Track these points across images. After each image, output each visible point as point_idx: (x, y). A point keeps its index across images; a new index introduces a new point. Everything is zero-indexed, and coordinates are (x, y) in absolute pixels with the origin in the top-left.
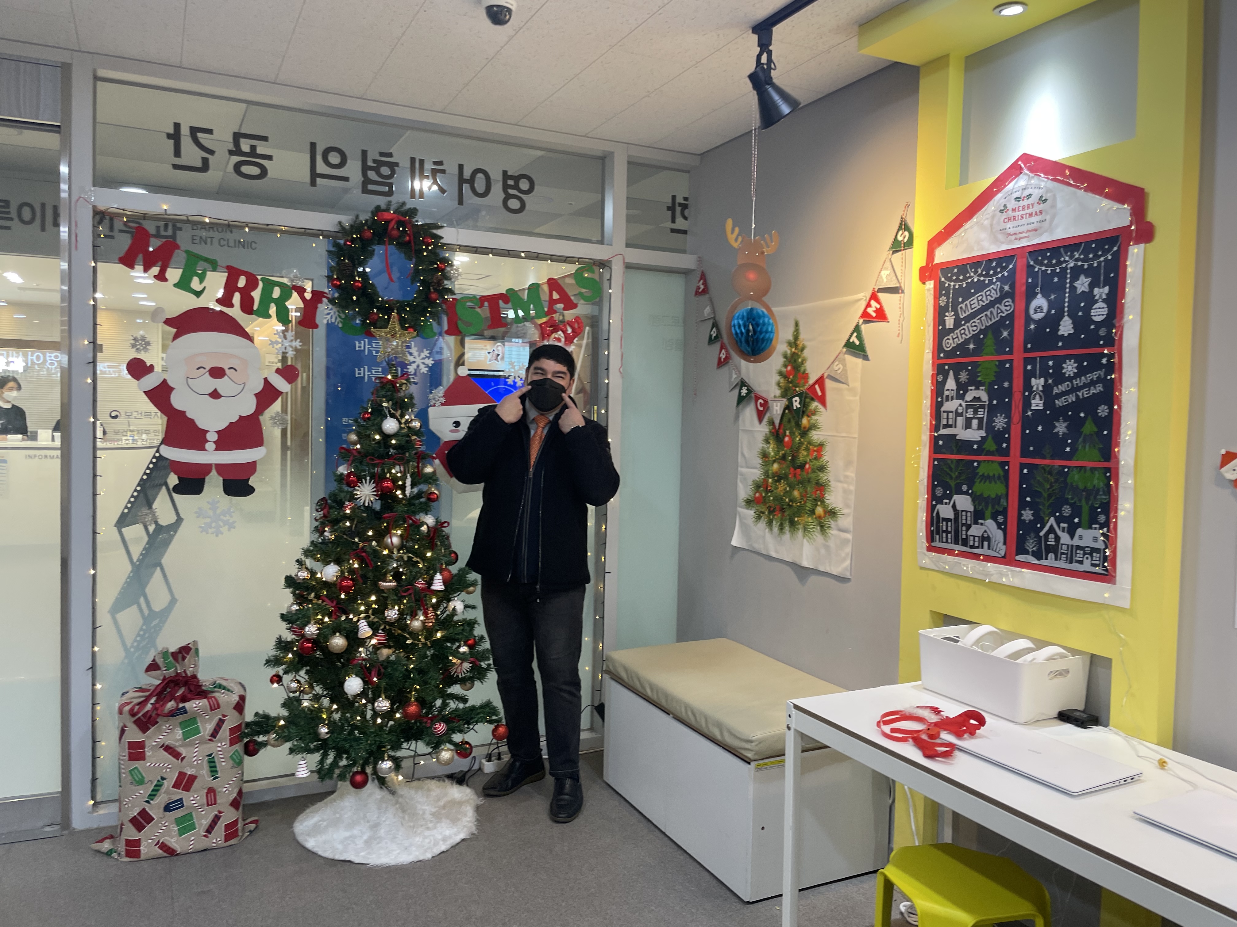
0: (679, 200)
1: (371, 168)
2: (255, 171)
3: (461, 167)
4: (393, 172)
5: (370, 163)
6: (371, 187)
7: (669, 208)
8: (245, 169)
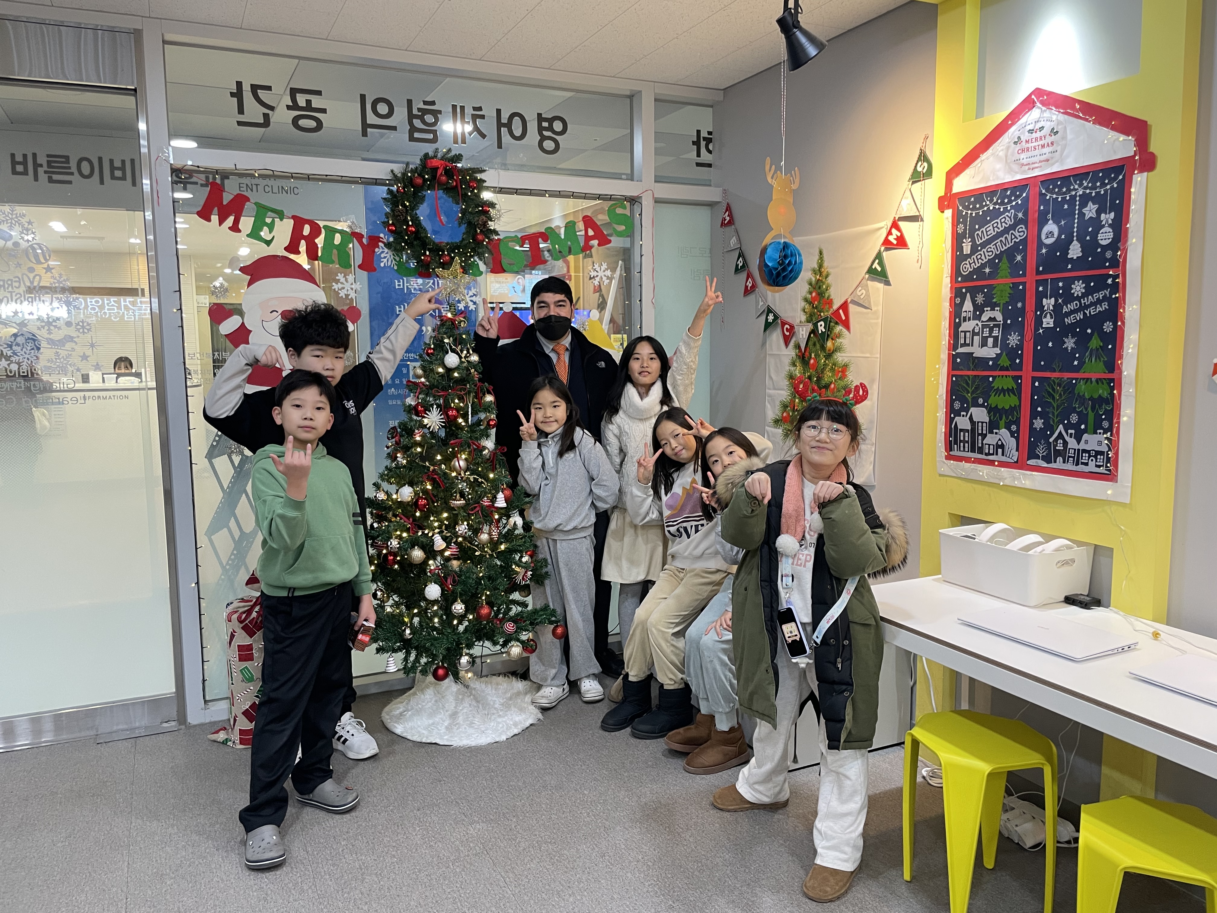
0: (704, 134)
1: (417, 117)
2: (313, 124)
3: (499, 111)
4: (437, 120)
5: (415, 112)
6: (416, 135)
7: (694, 143)
8: (302, 122)
